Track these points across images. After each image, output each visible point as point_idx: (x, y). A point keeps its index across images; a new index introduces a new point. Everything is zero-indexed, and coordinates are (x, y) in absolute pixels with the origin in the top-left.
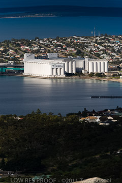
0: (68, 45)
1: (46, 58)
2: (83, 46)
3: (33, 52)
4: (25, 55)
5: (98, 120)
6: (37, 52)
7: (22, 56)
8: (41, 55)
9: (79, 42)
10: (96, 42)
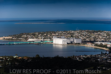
0: (68, 33)
1: (61, 38)
2: (73, 34)
3: (56, 36)
4: (54, 37)
5: (78, 59)
6: (58, 36)
7: (53, 37)
8: (59, 37)
9: (72, 33)
10: (78, 32)
